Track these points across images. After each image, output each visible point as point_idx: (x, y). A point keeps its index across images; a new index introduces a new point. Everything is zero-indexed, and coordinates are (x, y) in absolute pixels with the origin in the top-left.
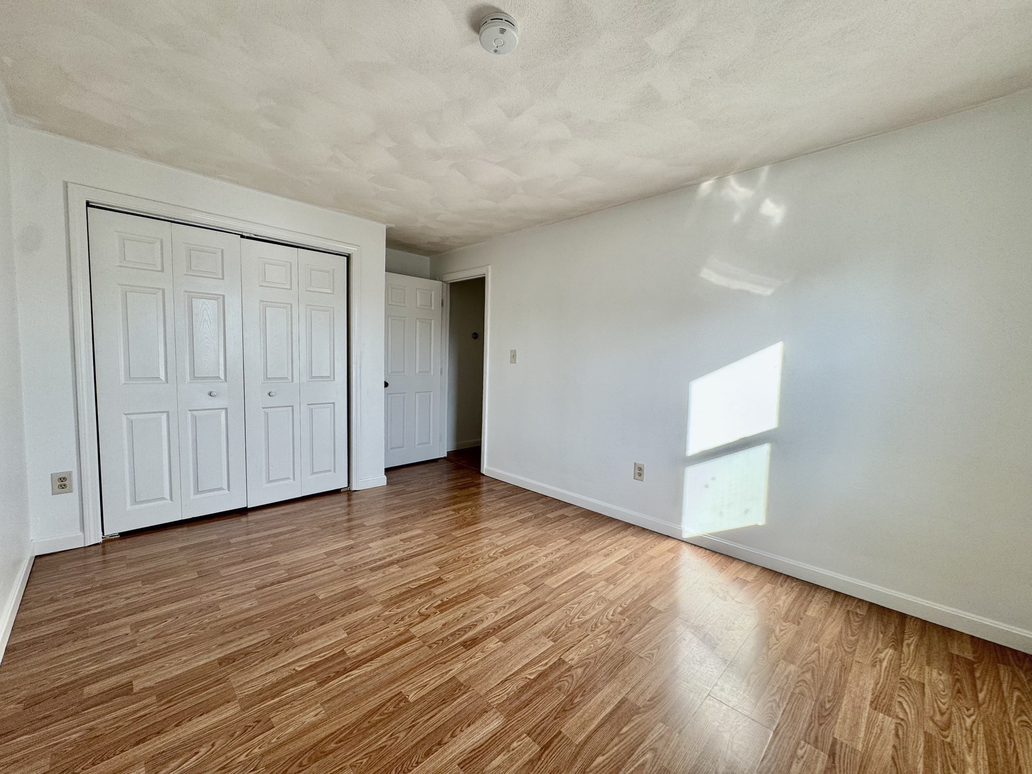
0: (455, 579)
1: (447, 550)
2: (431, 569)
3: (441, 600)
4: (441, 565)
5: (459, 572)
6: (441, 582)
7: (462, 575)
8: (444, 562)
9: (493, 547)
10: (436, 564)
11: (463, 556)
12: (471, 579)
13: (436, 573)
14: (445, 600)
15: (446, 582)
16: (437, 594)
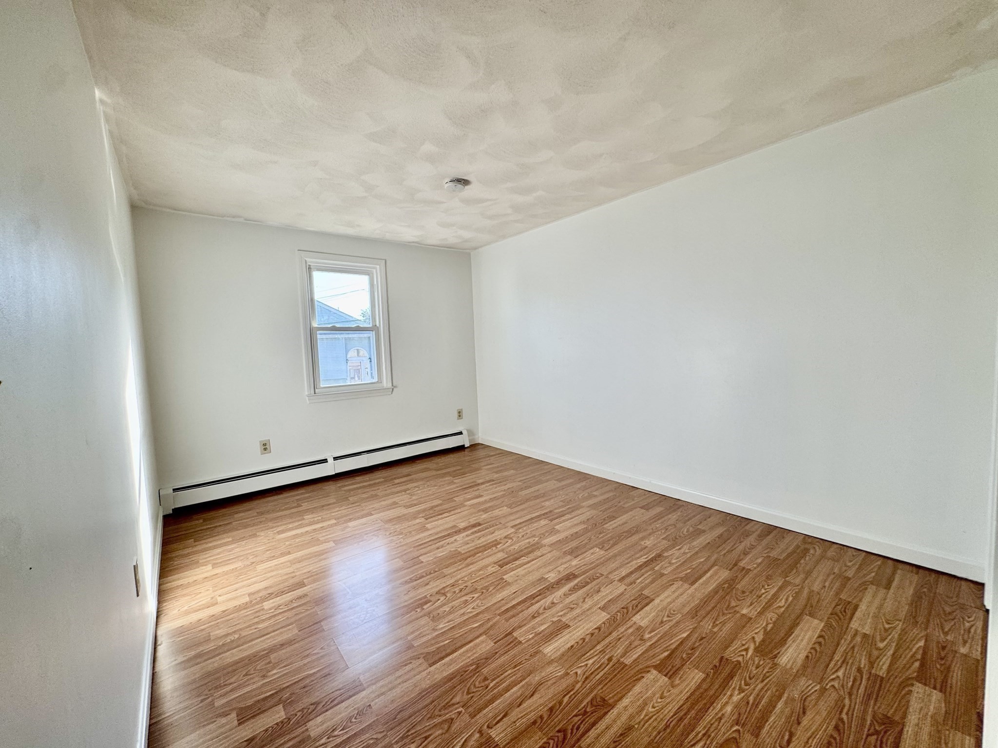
0: (486, 566)
1: (498, 605)
2: (511, 576)
3: (497, 548)
4: (501, 584)
5: (483, 574)
6: (499, 563)
7: (480, 570)
8: (499, 587)
9: (435, 613)
10: (508, 584)
11: (476, 595)
12: (471, 566)
13: (506, 573)
14: (494, 548)
15: (495, 563)
16: (501, 553)
